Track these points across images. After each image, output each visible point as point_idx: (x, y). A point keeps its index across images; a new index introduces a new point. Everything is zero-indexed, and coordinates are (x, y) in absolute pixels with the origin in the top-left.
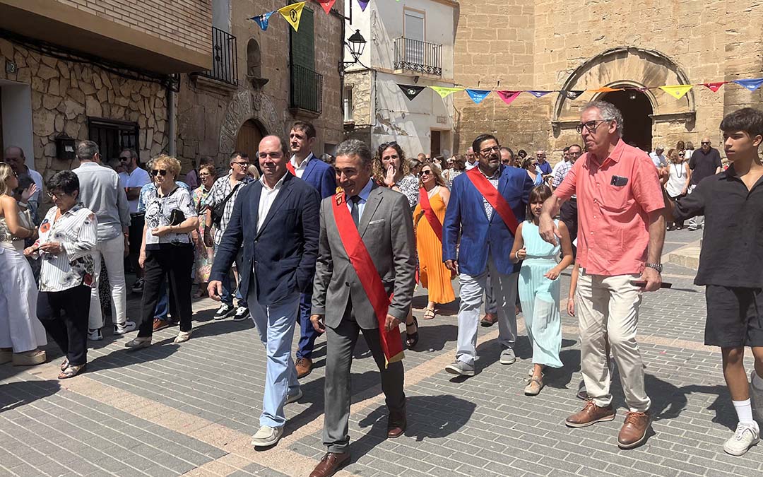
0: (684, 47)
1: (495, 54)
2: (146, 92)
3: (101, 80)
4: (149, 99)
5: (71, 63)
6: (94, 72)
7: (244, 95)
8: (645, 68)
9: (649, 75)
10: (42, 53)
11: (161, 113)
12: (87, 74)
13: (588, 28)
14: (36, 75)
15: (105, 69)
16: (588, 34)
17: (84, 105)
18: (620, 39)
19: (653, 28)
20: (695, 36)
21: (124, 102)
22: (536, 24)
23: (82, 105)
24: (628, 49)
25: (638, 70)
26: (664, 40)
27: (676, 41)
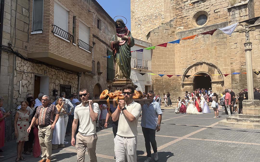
0: (219, 62)
1: (163, 63)
2: (73, 77)
3: (64, 74)
4: (74, 79)
5: (58, 70)
6: (62, 72)
7: (96, 77)
8: (208, 68)
9: (210, 70)
10: (52, 68)
11: (76, 83)
12: (61, 73)
13: (191, 56)
14: (50, 74)
15: (65, 71)
16: (191, 58)
17: (60, 81)
18: (200, 60)
19: (210, 57)
20: (222, 59)
21: (68, 80)
22: (175, 55)
23: (59, 81)
24: (203, 62)
25: (206, 68)
26: (213, 60)
27: (216, 61)
